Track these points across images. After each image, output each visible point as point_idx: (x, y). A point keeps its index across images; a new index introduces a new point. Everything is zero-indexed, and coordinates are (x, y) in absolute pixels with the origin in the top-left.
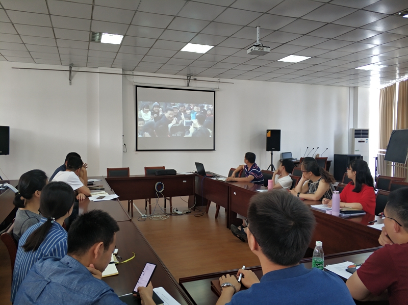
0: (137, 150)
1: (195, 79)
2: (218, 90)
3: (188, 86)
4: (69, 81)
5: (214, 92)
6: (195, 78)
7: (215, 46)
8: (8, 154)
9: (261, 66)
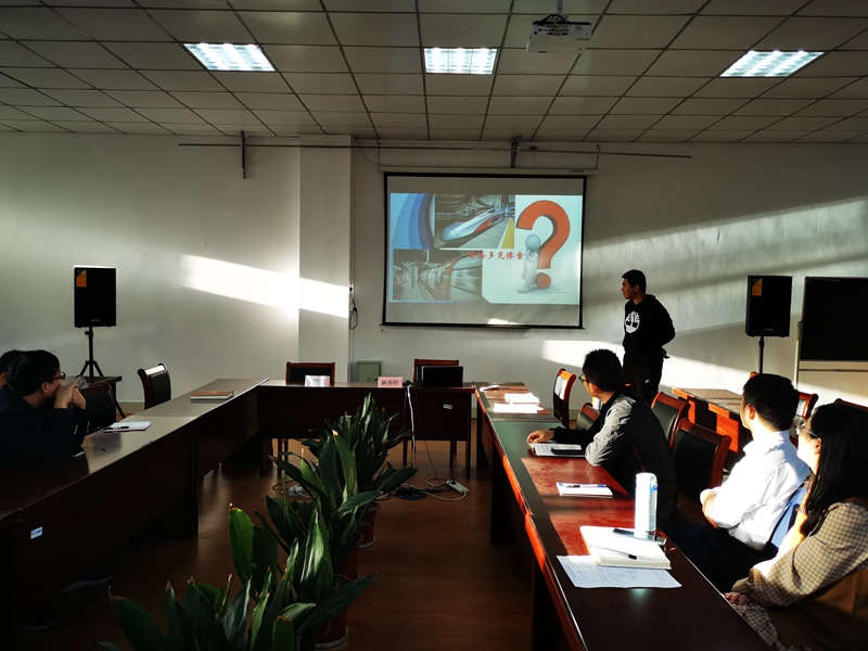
0: (385, 323)
1: (533, 149)
2: (593, 172)
3: (513, 166)
4: (242, 169)
5: (585, 178)
6: (534, 144)
7: (500, 49)
8: (114, 324)
9: (686, 98)
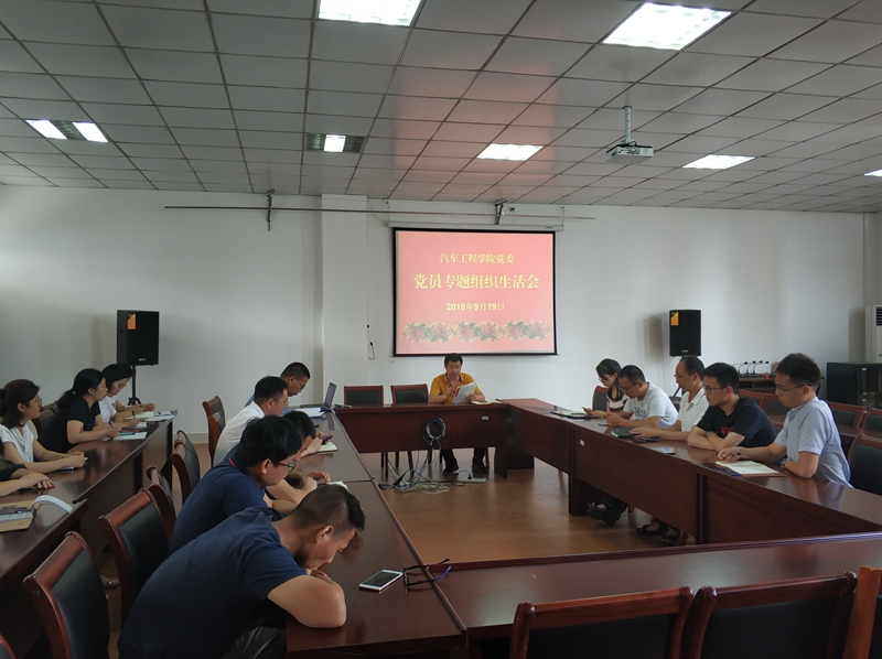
0: (395, 355)
1: (512, 209)
2: (561, 228)
3: (497, 223)
4: (266, 223)
5: (554, 233)
6: (512, 206)
8: (157, 363)
9: (649, 179)
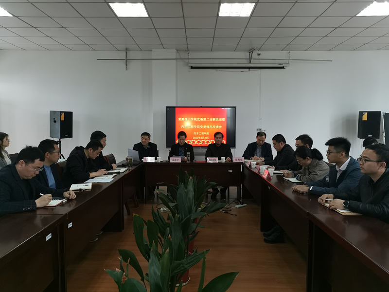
1: (259, 54)
2: (288, 65)
3: (250, 63)
7: (257, 3)
8: (72, 137)
9: (336, 28)
